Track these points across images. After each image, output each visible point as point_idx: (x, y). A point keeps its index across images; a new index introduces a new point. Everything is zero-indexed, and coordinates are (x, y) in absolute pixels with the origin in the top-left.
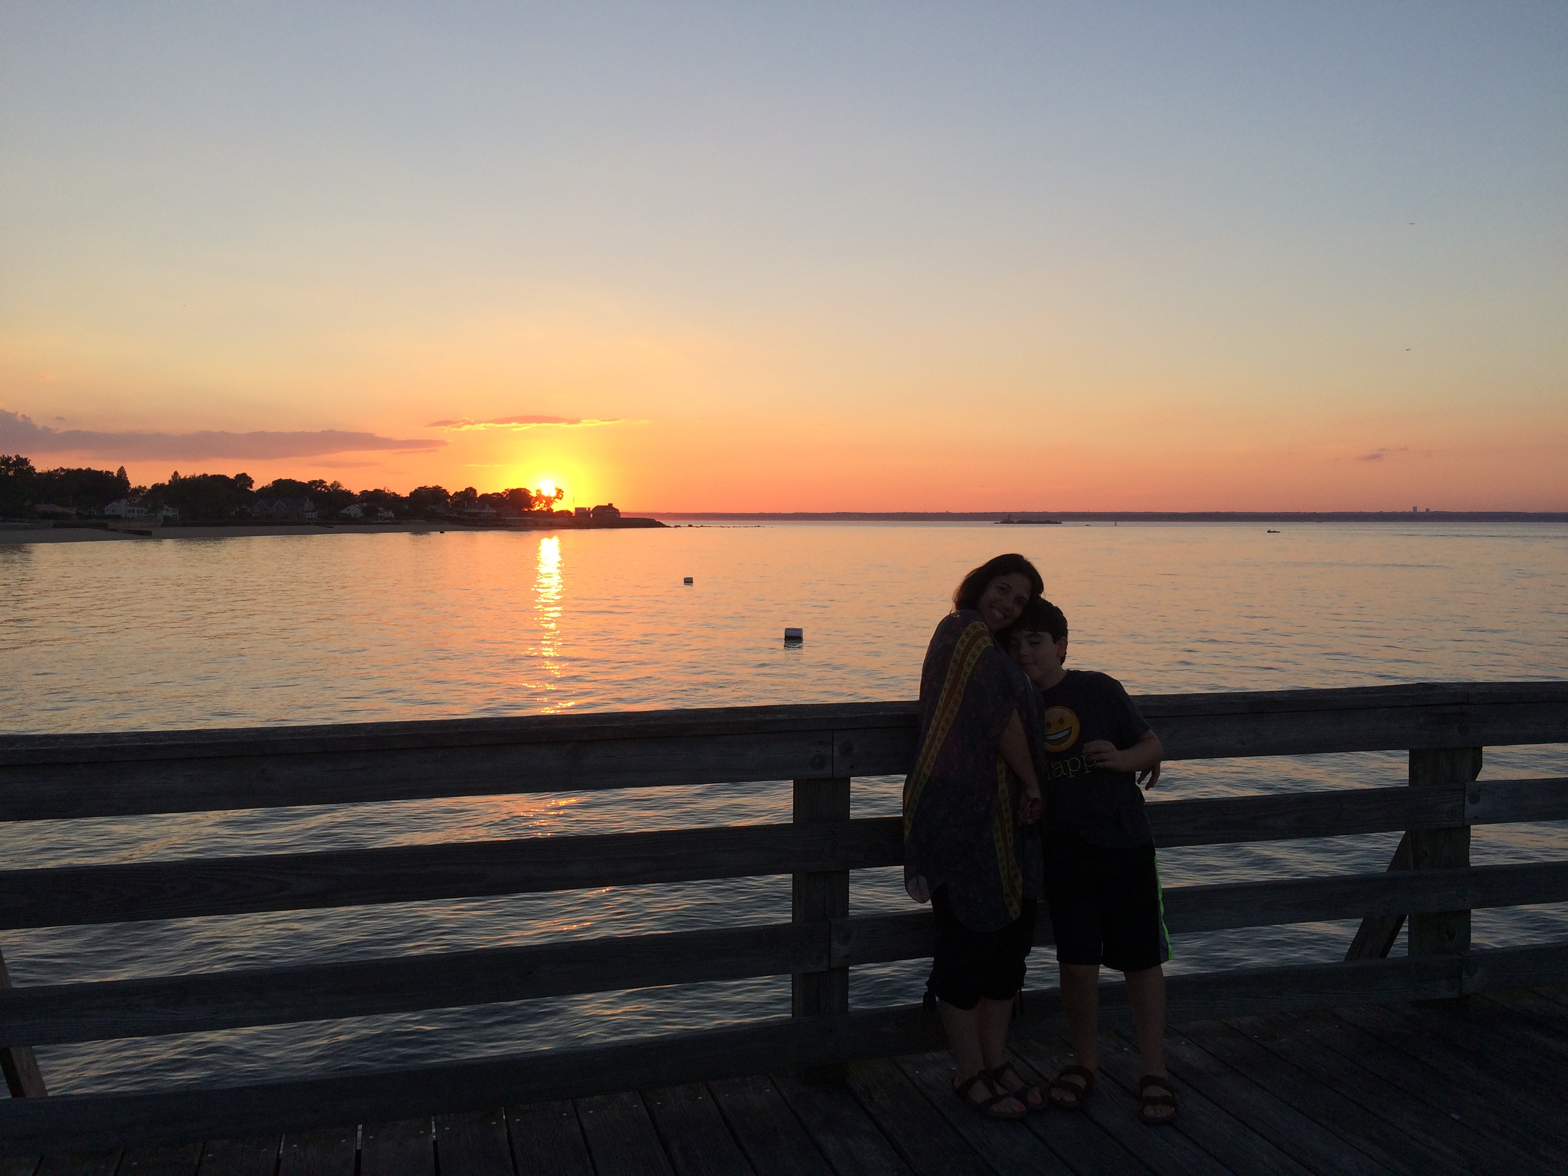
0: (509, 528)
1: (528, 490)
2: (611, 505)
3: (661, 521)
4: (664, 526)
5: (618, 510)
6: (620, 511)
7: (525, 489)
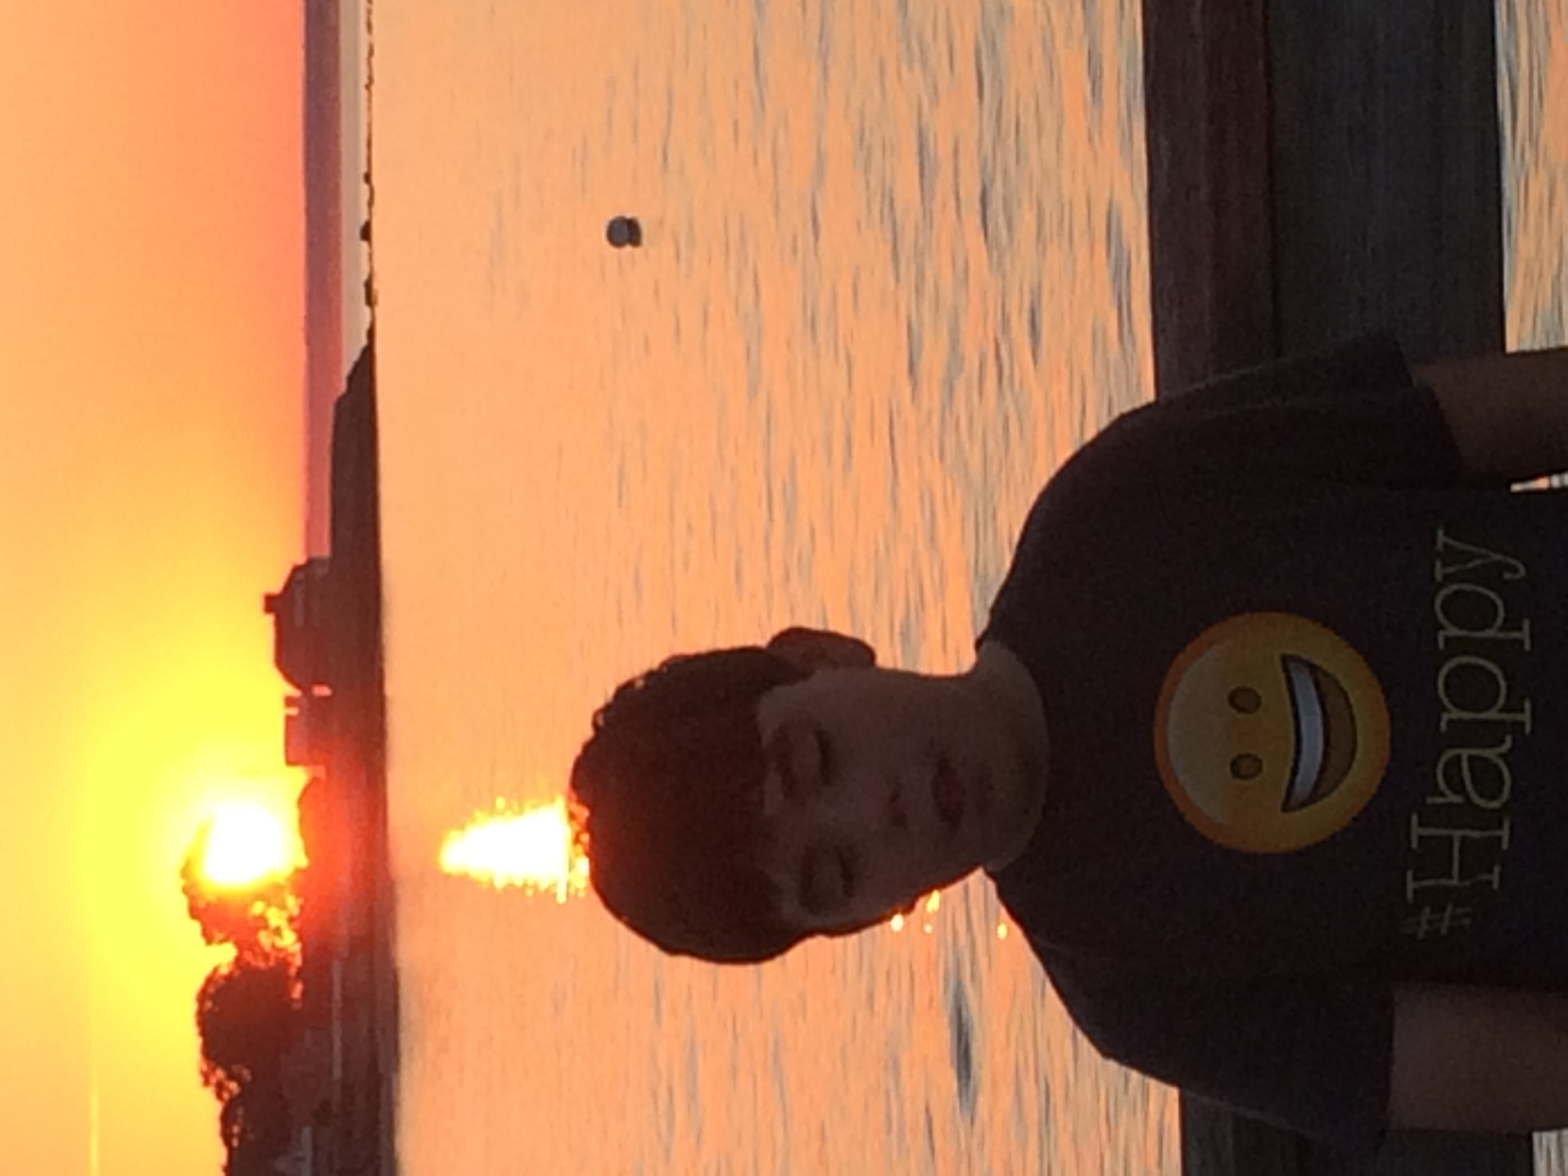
0: (381, 1070)
1: (209, 980)
2: (271, 603)
3: (346, 368)
4: (368, 354)
5: (296, 569)
6: (301, 560)
7: (203, 996)
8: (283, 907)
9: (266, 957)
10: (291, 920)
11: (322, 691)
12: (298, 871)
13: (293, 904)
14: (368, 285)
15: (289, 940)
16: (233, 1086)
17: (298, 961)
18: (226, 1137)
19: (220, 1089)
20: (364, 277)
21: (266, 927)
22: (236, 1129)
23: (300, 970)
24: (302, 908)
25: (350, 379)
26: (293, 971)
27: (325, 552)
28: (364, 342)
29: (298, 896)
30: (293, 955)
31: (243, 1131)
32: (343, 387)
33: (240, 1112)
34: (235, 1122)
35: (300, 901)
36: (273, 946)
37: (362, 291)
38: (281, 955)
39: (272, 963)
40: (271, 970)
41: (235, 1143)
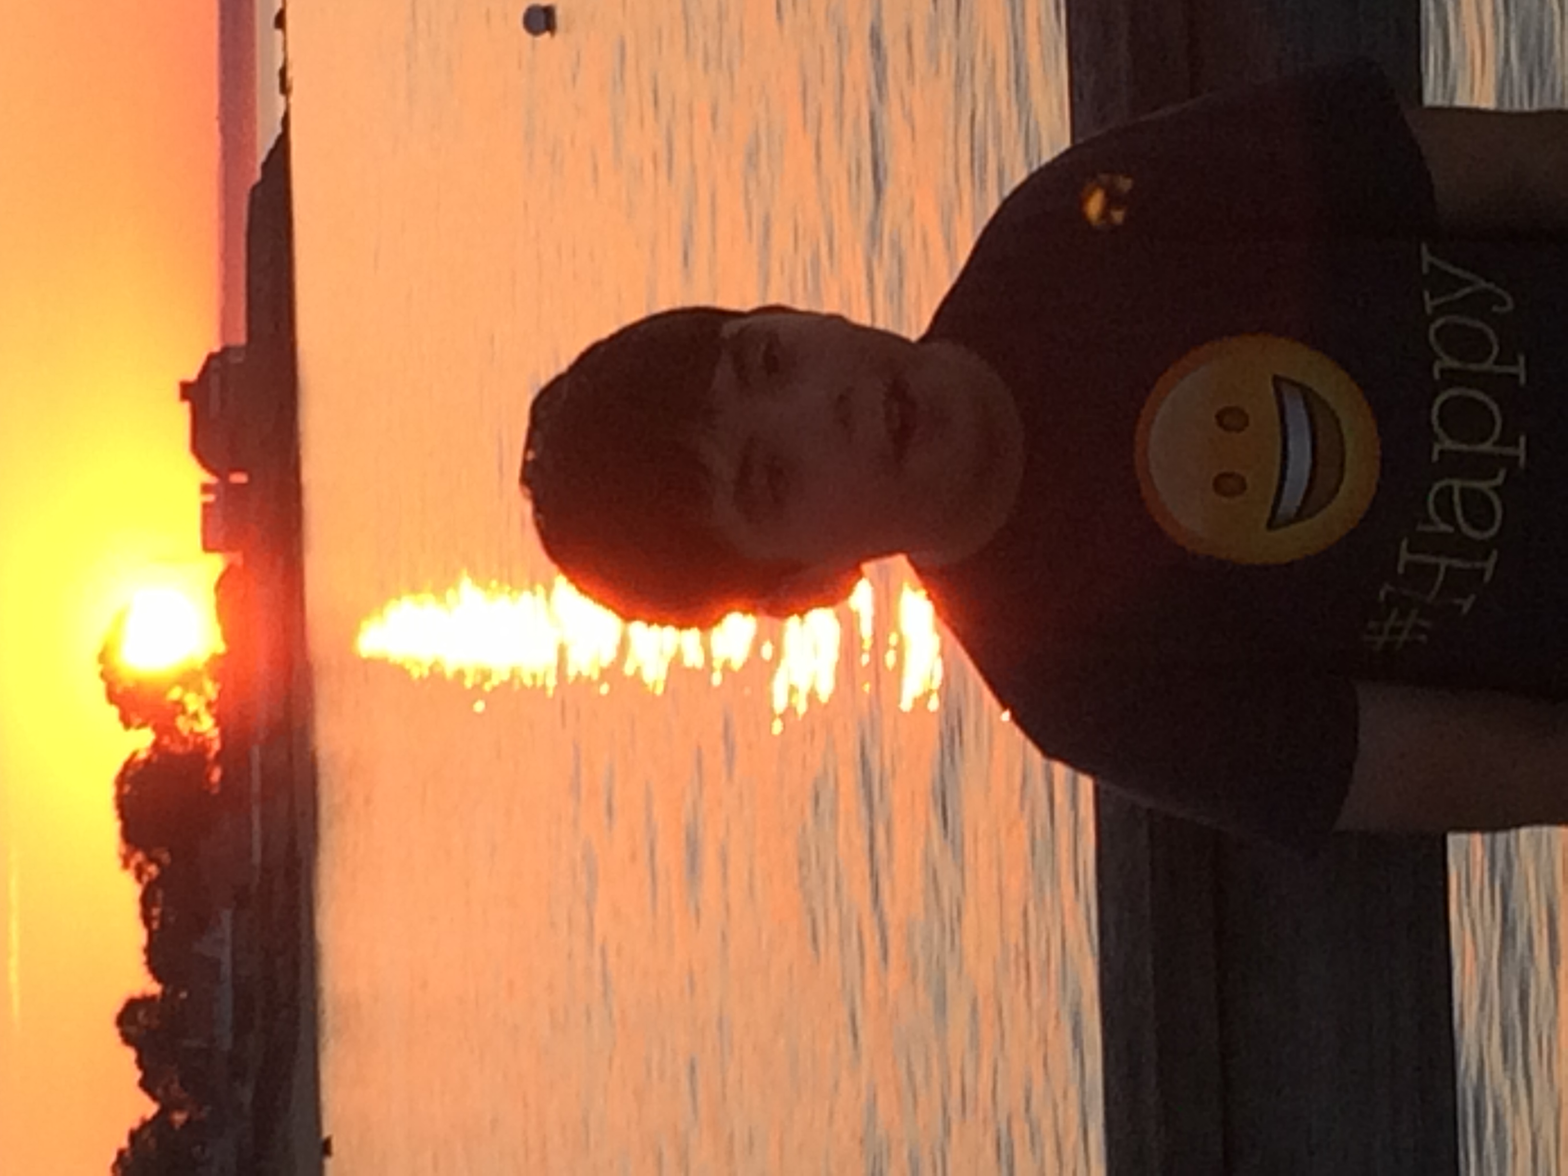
1: (128, 765)
2: (187, 391)
4: (283, 142)
5: (211, 357)
6: (216, 348)
7: (121, 780)
8: (200, 691)
9: (185, 741)
10: (209, 705)
11: (239, 478)
12: (215, 658)
13: (211, 689)
14: (283, 73)
15: (207, 725)
16: (153, 869)
17: (216, 746)
18: (147, 919)
19: (139, 873)
20: (279, 65)
21: (184, 711)
22: (156, 912)
23: (218, 755)
24: (220, 693)
25: (265, 166)
26: (211, 755)
27: (241, 339)
28: (279, 130)
29: (215, 679)
30: (211, 740)
31: (163, 914)
32: (258, 176)
33: (160, 894)
34: (155, 905)
35: (218, 686)
36: (191, 731)
37: (277, 81)
38: (200, 740)
39: (190, 747)
40: (190, 755)
41: (155, 925)
